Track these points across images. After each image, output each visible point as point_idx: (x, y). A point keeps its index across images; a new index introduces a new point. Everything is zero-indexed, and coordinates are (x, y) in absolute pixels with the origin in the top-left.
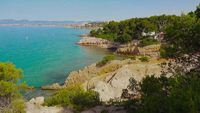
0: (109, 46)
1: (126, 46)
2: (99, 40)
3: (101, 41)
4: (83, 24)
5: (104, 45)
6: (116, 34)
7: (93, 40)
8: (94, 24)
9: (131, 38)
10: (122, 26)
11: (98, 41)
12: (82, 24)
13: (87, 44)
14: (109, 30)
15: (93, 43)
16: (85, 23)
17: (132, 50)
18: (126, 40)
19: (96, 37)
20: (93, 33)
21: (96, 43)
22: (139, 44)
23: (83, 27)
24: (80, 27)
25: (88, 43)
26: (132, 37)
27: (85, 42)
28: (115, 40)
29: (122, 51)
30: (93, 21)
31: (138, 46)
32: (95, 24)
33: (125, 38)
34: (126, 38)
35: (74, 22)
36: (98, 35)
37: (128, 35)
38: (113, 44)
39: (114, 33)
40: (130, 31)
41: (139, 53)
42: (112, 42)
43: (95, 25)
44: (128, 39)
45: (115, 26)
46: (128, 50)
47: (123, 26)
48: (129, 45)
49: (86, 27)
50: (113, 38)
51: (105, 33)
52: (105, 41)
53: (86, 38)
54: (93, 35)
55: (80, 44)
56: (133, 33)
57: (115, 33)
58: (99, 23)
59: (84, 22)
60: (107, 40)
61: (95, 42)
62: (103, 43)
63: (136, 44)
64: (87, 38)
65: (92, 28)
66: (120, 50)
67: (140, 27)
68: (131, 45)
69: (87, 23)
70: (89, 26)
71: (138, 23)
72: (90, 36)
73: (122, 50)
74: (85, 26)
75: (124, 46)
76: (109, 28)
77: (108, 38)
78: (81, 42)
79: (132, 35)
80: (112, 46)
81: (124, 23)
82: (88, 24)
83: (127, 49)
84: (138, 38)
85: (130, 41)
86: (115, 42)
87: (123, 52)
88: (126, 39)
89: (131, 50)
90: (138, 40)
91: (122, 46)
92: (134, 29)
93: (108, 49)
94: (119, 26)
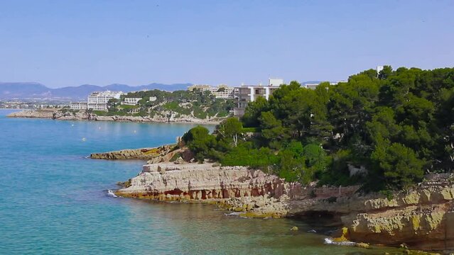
0: (295, 207)
1: (394, 203)
2: (234, 175)
3: (241, 180)
4: (98, 101)
5: (262, 200)
6: (317, 149)
7: (203, 175)
8: (153, 99)
10: (344, 106)
11: (227, 182)
12: (90, 101)
13: (169, 196)
14: (279, 128)
15: (203, 192)
16: (108, 94)
17: (434, 225)
18: (395, 175)
19: (214, 159)
20: (197, 142)
21: (218, 189)
23: (100, 113)
24: (80, 115)
25: (177, 191)
26: (424, 161)
27: (161, 187)
28: (317, 176)
29: (378, 231)
32: (159, 100)
33: (390, 163)
34: (394, 163)
35: (39, 88)
36: (225, 150)
37: (403, 151)
38: (313, 195)
39: (305, 144)
40: (410, 130)
42: (306, 184)
43: (157, 102)
44: (408, 170)
45: (309, 109)
46: (407, 223)
47: (351, 105)
48: (413, 197)
49: (112, 111)
50: (307, 164)
51: (262, 142)
52: (262, 178)
53: (163, 166)
54: (199, 150)
55: (135, 196)
56: (428, 138)
57: (313, 139)
58: (177, 93)
59: (104, 89)
60: (273, 177)
61: (213, 184)
62: (256, 192)
63: (448, 193)
64: (171, 165)
65: (145, 119)
66: (364, 222)
68: (423, 201)
69: (117, 96)
70: (127, 110)
71: (445, 94)
72: (181, 154)
73: (380, 222)
74: (105, 108)
75: (386, 202)
76: (281, 115)
77: (279, 168)
78: (137, 187)
79: (426, 151)
80: (306, 204)
81: (355, 95)
82: (123, 97)
83: (403, 220)
85: (417, 180)
86: (320, 185)
87: (384, 233)
88: (393, 170)
89: (424, 223)
91: (376, 202)
92: (427, 120)
94: (331, 105)
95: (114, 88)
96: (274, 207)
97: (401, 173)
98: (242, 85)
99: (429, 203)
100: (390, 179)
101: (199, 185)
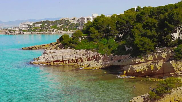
0: (105, 64)
1: (143, 60)
2: (80, 53)
3: (83, 55)
4: (24, 26)
5: (92, 62)
6: (112, 41)
7: (68, 54)
8: (46, 24)
9: (153, 44)
10: (122, 23)
11: (78, 56)
12: (21, 26)
13: (55, 63)
14: (97, 33)
15: (68, 60)
16: (28, 23)
17: (159, 68)
18: (143, 49)
19: (72, 47)
20: (65, 41)
21: (74, 59)
22: (171, 54)
23: (25, 31)
24: (17, 32)
25: (58, 61)
26: (155, 43)
27: (51, 60)
28: (113, 51)
29: (138, 72)
30: (42, 19)
31: (170, 58)
33: (141, 45)
34: (143, 45)
36: (76, 43)
37: (146, 40)
38: (112, 59)
39: (108, 39)
40: (148, 31)
41: (174, 71)
42: (109, 55)
43: (48, 26)
44: (148, 47)
45: (108, 26)
46: (149, 68)
47: (125, 23)
48: (151, 58)
49: (30, 30)
50: (109, 47)
51: (90, 39)
52: (91, 54)
53: (52, 51)
54: (66, 44)
55: (41, 64)
56: (156, 34)
57: (111, 37)
58: (56, 22)
59: (26, 21)
60: (96, 53)
61: (72, 57)
62: (89, 59)
63: (164, 55)
64: (55, 51)
65: (43, 32)
66: (132, 69)
67: (170, 23)
68: (155, 59)
69: (31, 24)
70: (36, 29)
71: (162, 16)
72: (59, 46)
73: (138, 68)
74: (27, 29)
75: (140, 60)
77: (98, 49)
78: (42, 60)
79: (155, 39)
80: (109, 63)
81: (126, 18)
82: (34, 24)
83: (147, 67)
84: (169, 45)
85: (152, 51)
86: (114, 55)
87: (140, 72)
88: (143, 47)
89: (155, 67)
90: (169, 47)
91: (137, 60)
92: (155, 27)
93: (102, 69)
94: (117, 23)
95: (30, 21)
96: (96, 65)
97: (146, 49)
98: (81, 17)
99: (157, 60)
100: (142, 51)
101: (67, 58)
